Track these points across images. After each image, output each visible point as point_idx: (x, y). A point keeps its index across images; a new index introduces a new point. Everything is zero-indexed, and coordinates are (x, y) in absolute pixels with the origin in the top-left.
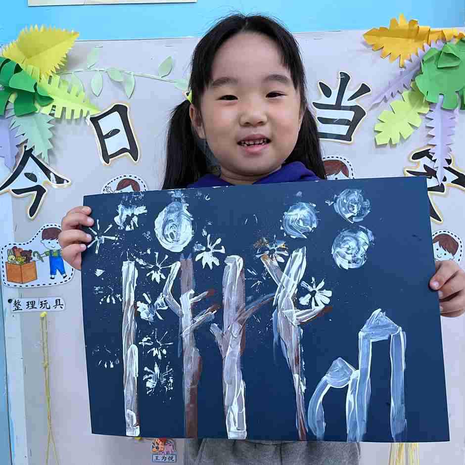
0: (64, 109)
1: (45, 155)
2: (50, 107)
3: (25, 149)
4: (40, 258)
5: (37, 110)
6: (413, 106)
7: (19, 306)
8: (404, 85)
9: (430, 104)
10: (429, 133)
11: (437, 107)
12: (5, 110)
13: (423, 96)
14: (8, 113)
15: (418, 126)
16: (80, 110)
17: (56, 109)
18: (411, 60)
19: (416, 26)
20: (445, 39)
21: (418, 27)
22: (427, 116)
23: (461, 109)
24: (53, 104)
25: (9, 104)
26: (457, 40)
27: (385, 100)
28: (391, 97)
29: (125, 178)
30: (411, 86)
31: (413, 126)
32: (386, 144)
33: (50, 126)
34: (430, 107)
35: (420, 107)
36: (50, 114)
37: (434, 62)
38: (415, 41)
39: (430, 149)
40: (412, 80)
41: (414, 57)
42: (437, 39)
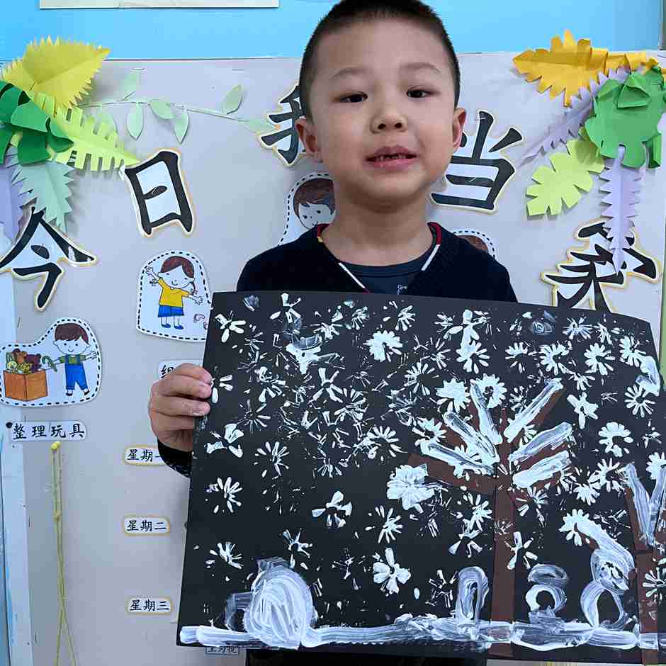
0: (88, 156)
1: (60, 221)
2: (69, 153)
3: (33, 212)
4: (53, 366)
5: (50, 157)
6: (582, 161)
7: (22, 433)
8: (569, 132)
9: (606, 159)
10: (604, 200)
11: (616, 164)
12: (5, 157)
13: (597, 148)
14: (10, 160)
15: (588, 190)
16: (111, 158)
17: (77, 156)
18: (579, 97)
19: (588, 48)
20: (630, 68)
21: (591, 49)
22: (601, 177)
23: (649, 167)
24: (73, 149)
25: (11, 147)
26: (646, 69)
27: (543, 151)
28: (551, 148)
29: (174, 255)
30: (580, 133)
31: (581, 189)
32: (543, 214)
33: (68, 180)
34: (605, 165)
35: (592, 164)
36: (68, 164)
37: (612, 99)
38: (587, 69)
39: (604, 223)
40: (581, 125)
41: (584, 92)
42: (617, 66)
